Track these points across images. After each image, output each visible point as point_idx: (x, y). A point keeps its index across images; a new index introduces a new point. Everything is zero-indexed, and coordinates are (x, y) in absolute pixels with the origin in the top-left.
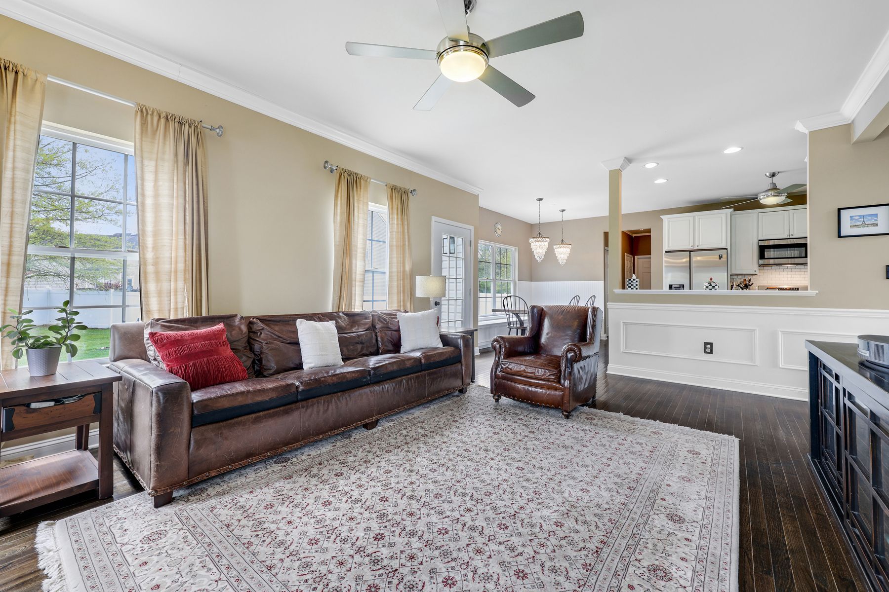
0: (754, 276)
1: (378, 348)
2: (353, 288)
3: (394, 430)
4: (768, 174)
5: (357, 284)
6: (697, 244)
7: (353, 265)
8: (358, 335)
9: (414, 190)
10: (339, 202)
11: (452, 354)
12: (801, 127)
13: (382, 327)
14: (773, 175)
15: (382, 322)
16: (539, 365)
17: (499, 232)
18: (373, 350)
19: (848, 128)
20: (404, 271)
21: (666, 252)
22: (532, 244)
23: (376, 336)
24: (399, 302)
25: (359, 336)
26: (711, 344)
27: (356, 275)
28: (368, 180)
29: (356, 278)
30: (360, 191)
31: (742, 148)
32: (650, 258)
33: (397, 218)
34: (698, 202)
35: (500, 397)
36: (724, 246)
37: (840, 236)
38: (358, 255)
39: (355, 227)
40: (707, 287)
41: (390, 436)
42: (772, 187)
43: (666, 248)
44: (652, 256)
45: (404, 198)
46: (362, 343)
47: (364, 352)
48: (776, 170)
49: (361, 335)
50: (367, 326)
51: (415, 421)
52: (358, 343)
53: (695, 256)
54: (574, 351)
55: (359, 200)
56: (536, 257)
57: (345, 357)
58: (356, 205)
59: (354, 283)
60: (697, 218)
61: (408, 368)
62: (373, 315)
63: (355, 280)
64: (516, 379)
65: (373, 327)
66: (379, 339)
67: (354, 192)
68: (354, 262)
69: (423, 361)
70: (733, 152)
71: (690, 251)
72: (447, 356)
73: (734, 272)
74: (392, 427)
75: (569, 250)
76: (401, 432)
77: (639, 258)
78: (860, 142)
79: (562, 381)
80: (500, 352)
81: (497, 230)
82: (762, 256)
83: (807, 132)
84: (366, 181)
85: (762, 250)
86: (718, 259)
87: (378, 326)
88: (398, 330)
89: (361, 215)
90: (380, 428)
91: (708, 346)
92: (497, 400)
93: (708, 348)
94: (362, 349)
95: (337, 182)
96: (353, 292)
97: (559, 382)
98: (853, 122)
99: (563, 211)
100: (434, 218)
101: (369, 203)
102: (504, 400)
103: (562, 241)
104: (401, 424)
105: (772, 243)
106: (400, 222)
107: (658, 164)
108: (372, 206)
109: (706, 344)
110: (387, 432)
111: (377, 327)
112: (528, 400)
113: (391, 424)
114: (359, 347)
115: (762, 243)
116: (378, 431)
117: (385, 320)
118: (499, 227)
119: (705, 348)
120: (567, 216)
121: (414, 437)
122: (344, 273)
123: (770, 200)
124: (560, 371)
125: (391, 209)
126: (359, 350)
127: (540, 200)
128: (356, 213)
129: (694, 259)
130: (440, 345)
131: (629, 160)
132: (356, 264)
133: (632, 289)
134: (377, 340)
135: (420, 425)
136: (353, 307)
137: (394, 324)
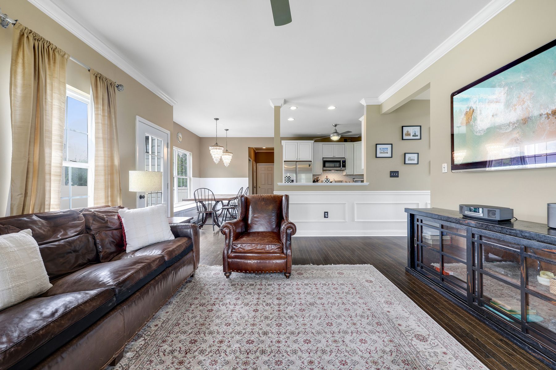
0: (320, 176)
1: (98, 253)
2: (47, 184)
3: (151, 350)
4: (334, 125)
5: (53, 178)
6: (299, 158)
7: (47, 155)
8: (68, 242)
9: (120, 85)
10: (20, 70)
11: (187, 244)
12: (363, 102)
13: (99, 228)
14: (336, 126)
15: (98, 221)
16: (267, 242)
17: (181, 140)
18: (91, 256)
19: (379, 107)
20: (112, 166)
21: (284, 161)
22: (211, 150)
23: (94, 238)
24: (107, 197)
25: (70, 243)
26: (327, 212)
27: (50, 168)
28: (66, 56)
29: (50, 171)
30: (54, 66)
31: (336, 108)
32: (274, 165)
33: (103, 110)
34: (299, 135)
35: (230, 273)
36: (310, 160)
37: (376, 157)
38: (53, 143)
39: (48, 108)
40: (326, 181)
41: (151, 361)
42: (335, 132)
43: (284, 159)
44: (275, 164)
45: (111, 90)
46: (75, 251)
47: (80, 261)
48: (337, 123)
49: (74, 241)
50: (79, 229)
51: (168, 326)
52: (71, 252)
53: (299, 165)
54: (292, 228)
55: (52, 76)
56: (214, 160)
57: (52, 276)
58: (48, 81)
59: (47, 177)
60: (299, 144)
61: (155, 270)
62: (84, 215)
63: (50, 174)
64: (248, 256)
65: (88, 229)
66: (98, 241)
67: (45, 64)
68: (47, 150)
69: (166, 258)
70: (332, 109)
71: (297, 162)
72: (184, 247)
73: (315, 174)
74: (146, 345)
75: (231, 157)
76: (162, 349)
77: (259, 165)
78: (386, 114)
79: (285, 251)
80: (230, 236)
81: (179, 138)
82: (324, 166)
83: (365, 105)
84: (63, 56)
85: (325, 162)
86: (309, 167)
87: (94, 226)
88: (121, 227)
89: (55, 95)
90: (129, 355)
91: (326, 214)
92: (228, 277)
93: (326, 215)
94: (77, 258)
95: (16, 41)
96: (47, 188)
97: (283, 253)
98: (381, 104)
99: (227, 130)
100: (138, 118)
101: (68, 86)
102: (234, 275)
103: (227, 150)
104: (154, 337)
105: (328, 159)
106: (106, 114)
107: (297, 108)
108: (71, 91)
109: (325, 213)
110: (144, 358)
111: (92, 228)
112: (258, 271)
113: (141, 342)
114: (72, 257)
115: (325, 159)
116: (130, 360)
117: (103, 219)
118: (180, 135)
119: (325, 215)
120: (230, 134)
121: (183, 349)
122: (31, 164)
123: (335, 138)
124: (283, 244)
125: (96, 97)
126: (73, 261)
127: (217, 119)
128: (48, 91)
129: (298, 166)
130: (172, 237)
131: (286, 102)
132: (51, 154)
133: (288, 182)
134: (95, 244)
135: (177, 329)
136: (46, 207)
137: (114, 221)
